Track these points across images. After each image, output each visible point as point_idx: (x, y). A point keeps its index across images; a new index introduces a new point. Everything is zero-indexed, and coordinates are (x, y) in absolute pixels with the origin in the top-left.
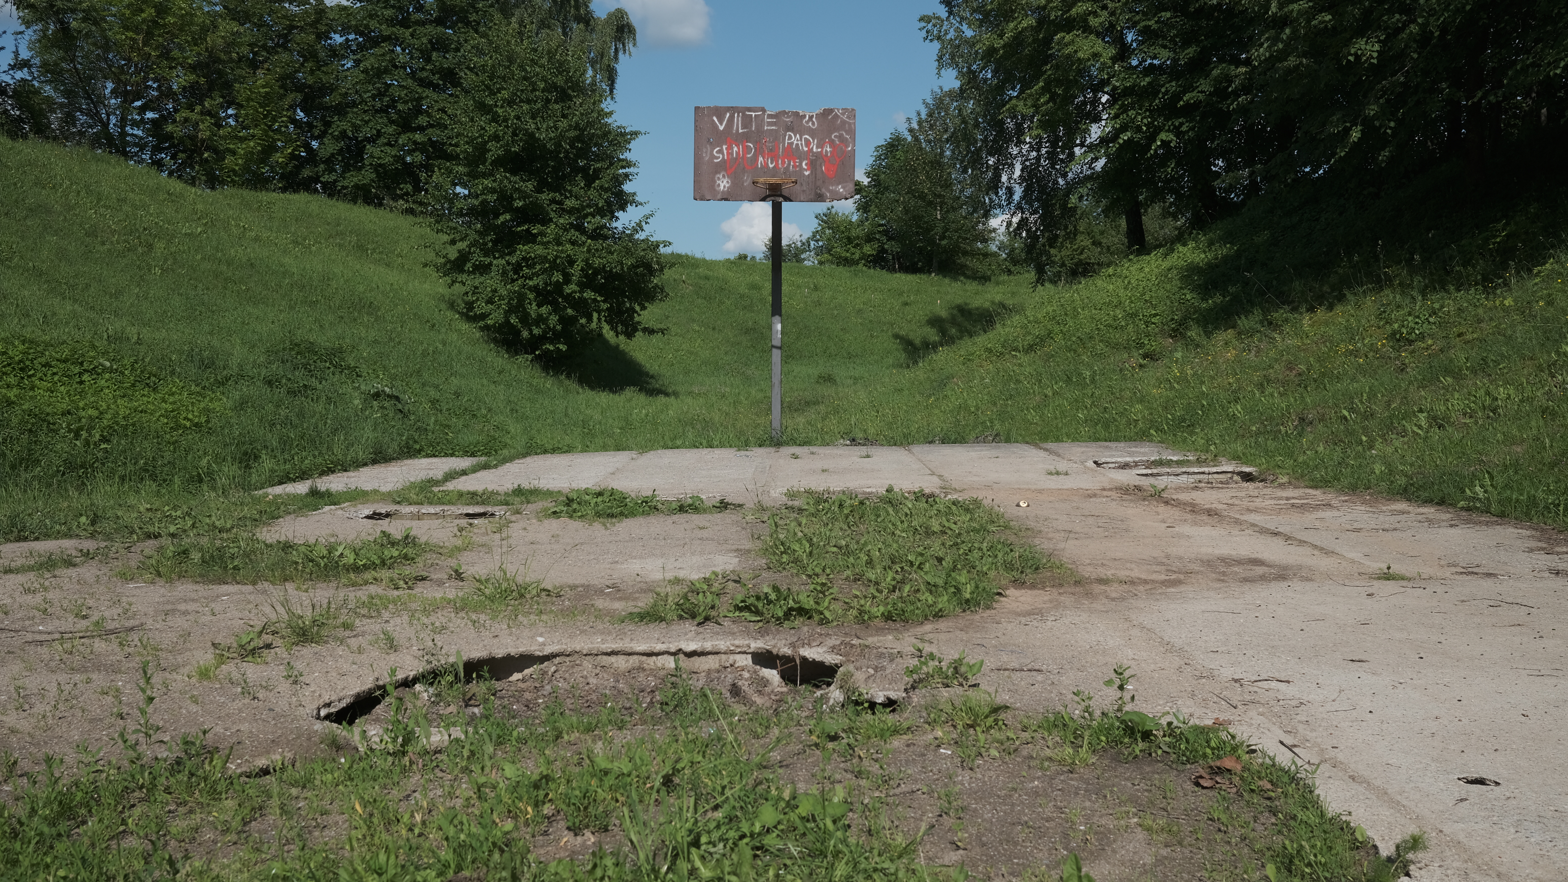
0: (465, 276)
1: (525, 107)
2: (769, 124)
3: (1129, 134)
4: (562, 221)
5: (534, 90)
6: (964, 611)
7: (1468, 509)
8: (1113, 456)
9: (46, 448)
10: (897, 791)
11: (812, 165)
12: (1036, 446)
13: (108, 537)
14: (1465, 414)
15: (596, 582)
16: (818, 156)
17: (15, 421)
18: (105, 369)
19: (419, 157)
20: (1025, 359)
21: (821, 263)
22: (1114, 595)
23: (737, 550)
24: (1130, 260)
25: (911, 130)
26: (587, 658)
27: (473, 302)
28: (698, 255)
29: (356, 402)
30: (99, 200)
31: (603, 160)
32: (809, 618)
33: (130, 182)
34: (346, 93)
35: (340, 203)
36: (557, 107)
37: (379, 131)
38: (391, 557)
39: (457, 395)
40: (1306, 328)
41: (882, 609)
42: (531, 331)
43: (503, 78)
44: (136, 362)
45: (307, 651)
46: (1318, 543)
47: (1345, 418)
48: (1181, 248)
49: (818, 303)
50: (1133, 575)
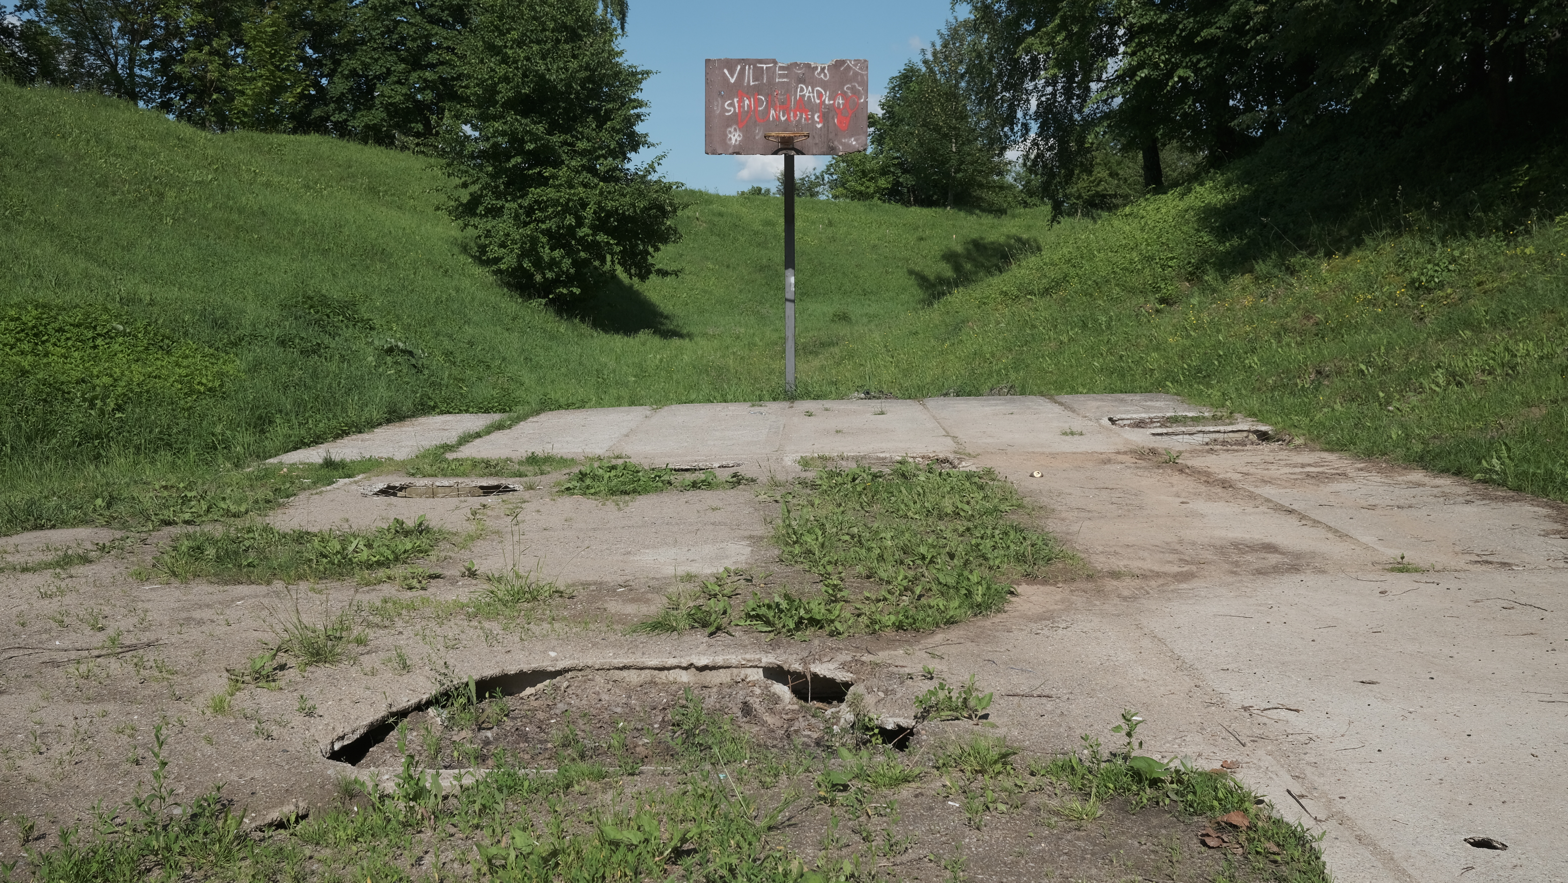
0: (477, 219)
1: (535, 47)
2: (781, 76)
3: (1146, 71)
4: (573, 163)
5: (544, 30)
6: (976, 615)
7: (1485, 481)
8: (1128, 412)
9: (62, 417)
10: (905, 858)
11: (824, 117)
12: (1052, 398)
13: (124, 526)
14: (1483, 371)
15: (610, 579)
16: (831, 108)
17: (28, 391)
18: (118, 333)
19: (429, 96)
20: (1041, 303)
21: (835, 197)
22: (1126, 593)
23: (751, 537)
24: (1146, 200)
25: (925, 62)
26: (600, 672)
27: (486, 246)
28: (712, 191)
29: (370, 359)
30: (109, 149)
31: (614, 101)
32: (821, 628)
33: (140, 128)
34: (355, 31)
35: (352, 143)
36: (567, 47)
37: (388, 69)
38: (405, 552)
39: (471, 344)
40: (1324, 273)
41: (893, 618)
42: (544, 274)
43: (513, 18)
44: (149, 324)
45: (321, 672)
46: (1332, 524)
47: (1362, 371)
48: (1198, 188)
49: (833, 239)
50: (1145, 567)
